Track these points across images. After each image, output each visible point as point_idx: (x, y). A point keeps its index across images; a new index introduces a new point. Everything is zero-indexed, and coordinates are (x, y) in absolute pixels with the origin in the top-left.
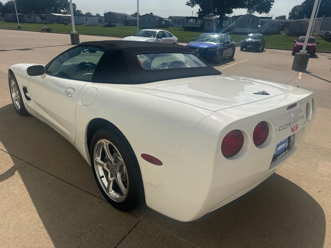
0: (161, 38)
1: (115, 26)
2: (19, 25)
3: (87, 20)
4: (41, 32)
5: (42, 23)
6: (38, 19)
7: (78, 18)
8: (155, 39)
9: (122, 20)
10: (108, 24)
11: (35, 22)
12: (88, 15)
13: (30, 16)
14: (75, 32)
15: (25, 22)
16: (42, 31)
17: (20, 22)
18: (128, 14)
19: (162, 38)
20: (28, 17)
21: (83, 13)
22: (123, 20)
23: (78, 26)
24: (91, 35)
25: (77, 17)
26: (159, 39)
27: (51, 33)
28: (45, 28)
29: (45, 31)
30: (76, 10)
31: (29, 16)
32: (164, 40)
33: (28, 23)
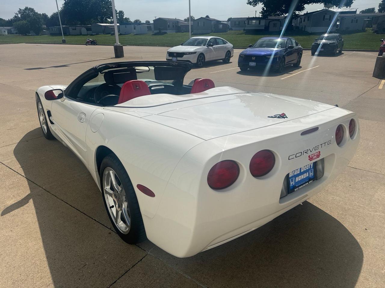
0: (212, 46)
1: (166, 33)
2: (64, 39)
3: (135, 29)
4: (86, 44)
5: (87, 35)
6: (84, 30)
7: (126, 27)
8: (205, 47)
9: (173, 26)
10: (158, 31)
11: (81, 34)
12: (137, 22)
13: (76, 28)
14: (118, 43)
15: (70, 35)
16: (87, 43)
17: (65, 34)
19: (214, 46)
20: (73, 29)
21: (131, 21)
22: (175, 26)
23: (125, 36)
24: (138, 45)
25: (125, 26)
26: (211, 47)
27: (97, 45)
28: (90, 40)
29: (90, 43)
30: (124, 17)
31: (74, 28)
32: (216, 48)
33: (73, 35)
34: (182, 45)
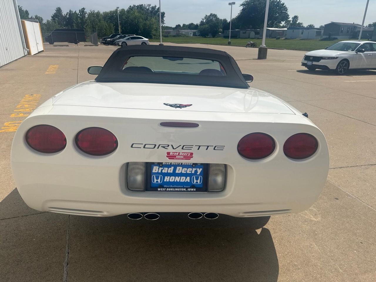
1: (336, 39)
2: (230, 41)
3: (302, 33)
4: (246, 47)
5: (255, 38)
6: (253, 34)
7: (293, 32)
8: (354, 53)
9: (348, 32)
10: (328, 37)
11: (249, 38)
12: (311, 27)
13: (246, 32)
15: (239, 38)
16: (248, 46)
17: (232, 37)
18: (359, 24)
20: (243, 33)
21: (304, 26)
22: (350, 32)
23: (291, 40)
24: (296, 50)
25: (292, 30)
26: (361, 53)
27: (256, 47)
28: (251, 43)
29: (250, 45)
30: (297, 22)
31: (244, 31)
32: (370, 55)
33: (242, 38)
34: (326, 49)
